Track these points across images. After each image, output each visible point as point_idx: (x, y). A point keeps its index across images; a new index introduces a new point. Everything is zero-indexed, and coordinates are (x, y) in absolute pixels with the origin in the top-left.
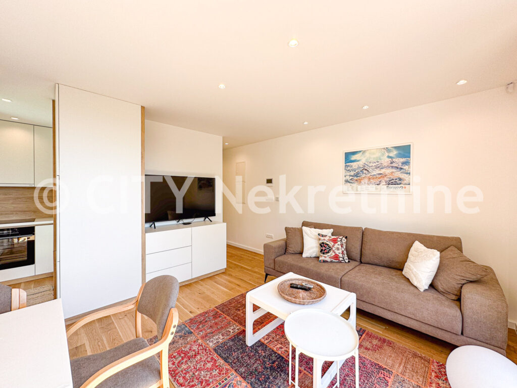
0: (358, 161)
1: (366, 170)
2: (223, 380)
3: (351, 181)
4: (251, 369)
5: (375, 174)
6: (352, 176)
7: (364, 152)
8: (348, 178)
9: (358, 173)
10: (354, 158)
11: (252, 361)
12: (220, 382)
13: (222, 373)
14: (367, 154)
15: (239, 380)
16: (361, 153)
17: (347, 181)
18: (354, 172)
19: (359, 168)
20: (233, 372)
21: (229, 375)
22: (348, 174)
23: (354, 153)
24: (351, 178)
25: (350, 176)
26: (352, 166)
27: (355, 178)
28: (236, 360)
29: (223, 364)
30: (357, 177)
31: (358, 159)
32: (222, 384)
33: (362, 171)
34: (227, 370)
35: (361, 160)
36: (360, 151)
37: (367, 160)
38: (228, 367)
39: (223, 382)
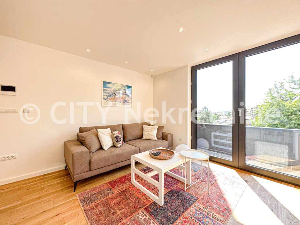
0: (111, 88)
1: (114, 94)
2: (192, 219)
3: (107, 99)
4: (180, 205)
5: (119, 96)
6: (107, 96)
7: (114, 84)
8: (105, 97)
9: (110, 95)
10: (108, 85)
11: (174, 204)
12: (194, 221)
13: (187, 221)
14: (115, 85)
15: (189, 211)
16: (112, 84)
17: (104, 99)
18: (109, 94)
19: (111, 92)
20: (185, 214)
21: (187, 216)
22: (105, 95)
23: (109, 83)
24: (107, 97)
25: (106, 96)
26: (107, 90)
27: (109, 98)
28: (175, 213)
29: (180, 221)
30: (110, 97)
31: (111, 87)
32: (195, 220)
33: (112, 94)
34: (184, 218)
35: (112, 88)
36: (112, 83)
37: (115, 88)
38: (182, 217)
39: (193, 219)
